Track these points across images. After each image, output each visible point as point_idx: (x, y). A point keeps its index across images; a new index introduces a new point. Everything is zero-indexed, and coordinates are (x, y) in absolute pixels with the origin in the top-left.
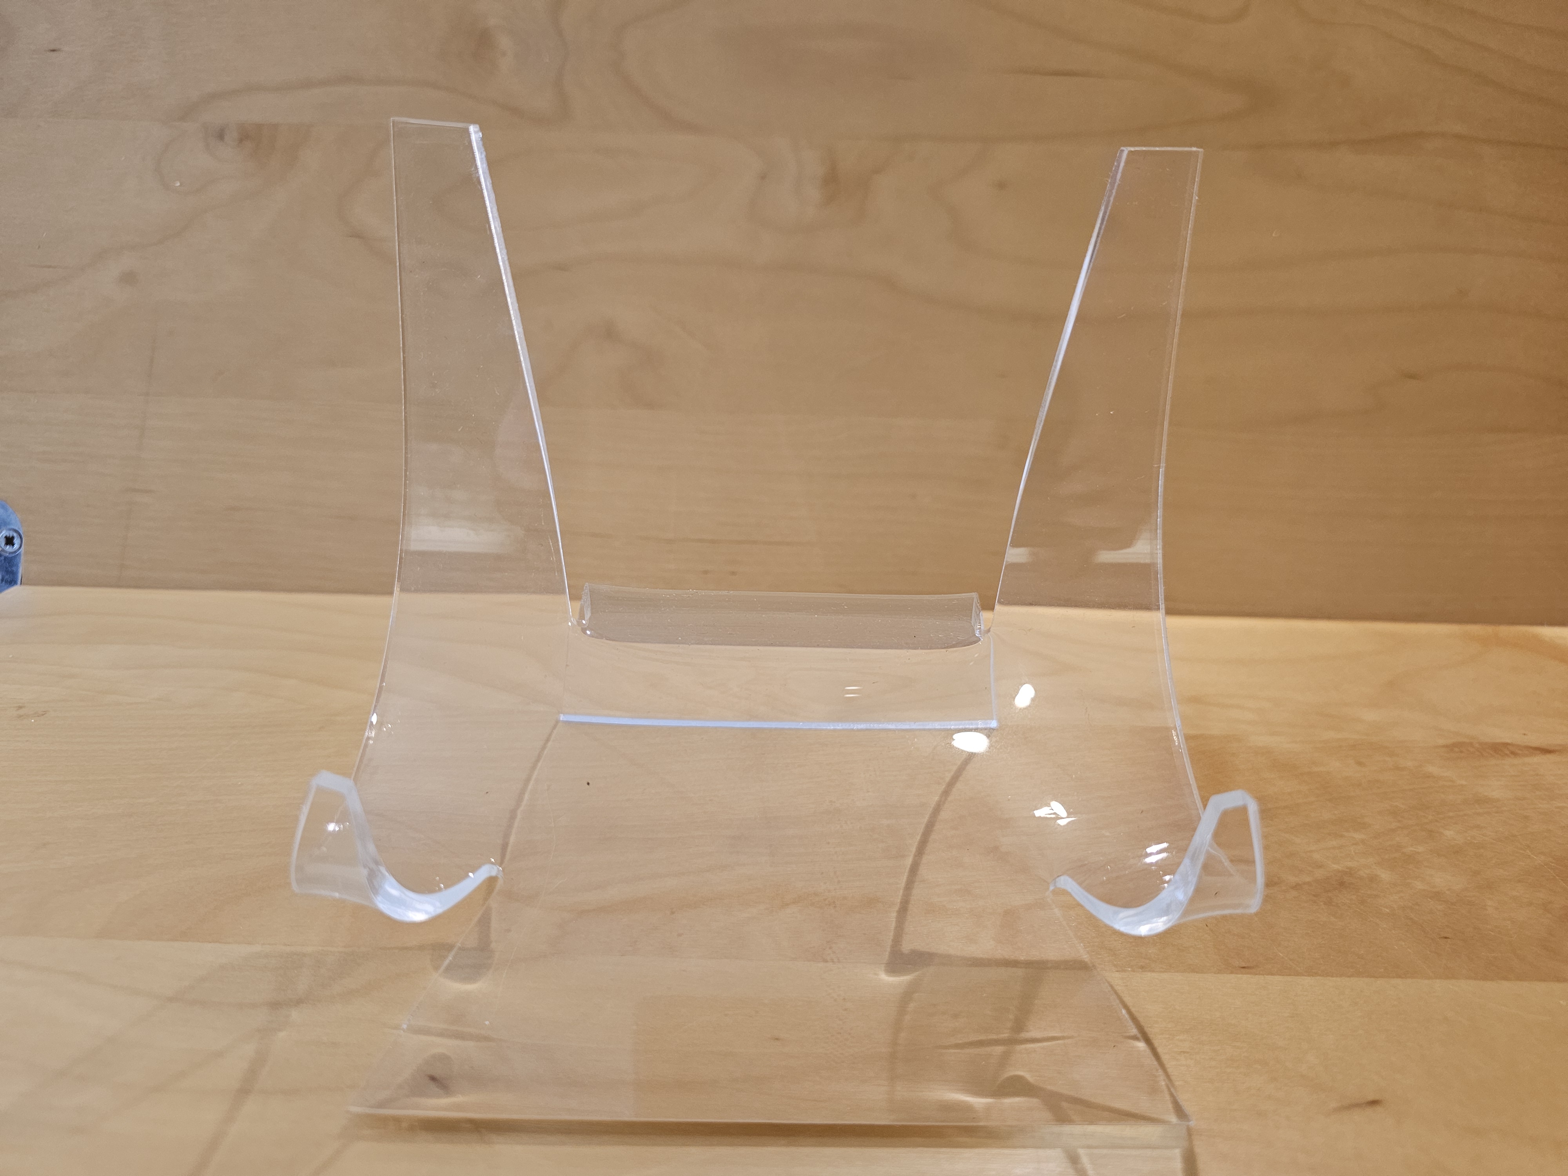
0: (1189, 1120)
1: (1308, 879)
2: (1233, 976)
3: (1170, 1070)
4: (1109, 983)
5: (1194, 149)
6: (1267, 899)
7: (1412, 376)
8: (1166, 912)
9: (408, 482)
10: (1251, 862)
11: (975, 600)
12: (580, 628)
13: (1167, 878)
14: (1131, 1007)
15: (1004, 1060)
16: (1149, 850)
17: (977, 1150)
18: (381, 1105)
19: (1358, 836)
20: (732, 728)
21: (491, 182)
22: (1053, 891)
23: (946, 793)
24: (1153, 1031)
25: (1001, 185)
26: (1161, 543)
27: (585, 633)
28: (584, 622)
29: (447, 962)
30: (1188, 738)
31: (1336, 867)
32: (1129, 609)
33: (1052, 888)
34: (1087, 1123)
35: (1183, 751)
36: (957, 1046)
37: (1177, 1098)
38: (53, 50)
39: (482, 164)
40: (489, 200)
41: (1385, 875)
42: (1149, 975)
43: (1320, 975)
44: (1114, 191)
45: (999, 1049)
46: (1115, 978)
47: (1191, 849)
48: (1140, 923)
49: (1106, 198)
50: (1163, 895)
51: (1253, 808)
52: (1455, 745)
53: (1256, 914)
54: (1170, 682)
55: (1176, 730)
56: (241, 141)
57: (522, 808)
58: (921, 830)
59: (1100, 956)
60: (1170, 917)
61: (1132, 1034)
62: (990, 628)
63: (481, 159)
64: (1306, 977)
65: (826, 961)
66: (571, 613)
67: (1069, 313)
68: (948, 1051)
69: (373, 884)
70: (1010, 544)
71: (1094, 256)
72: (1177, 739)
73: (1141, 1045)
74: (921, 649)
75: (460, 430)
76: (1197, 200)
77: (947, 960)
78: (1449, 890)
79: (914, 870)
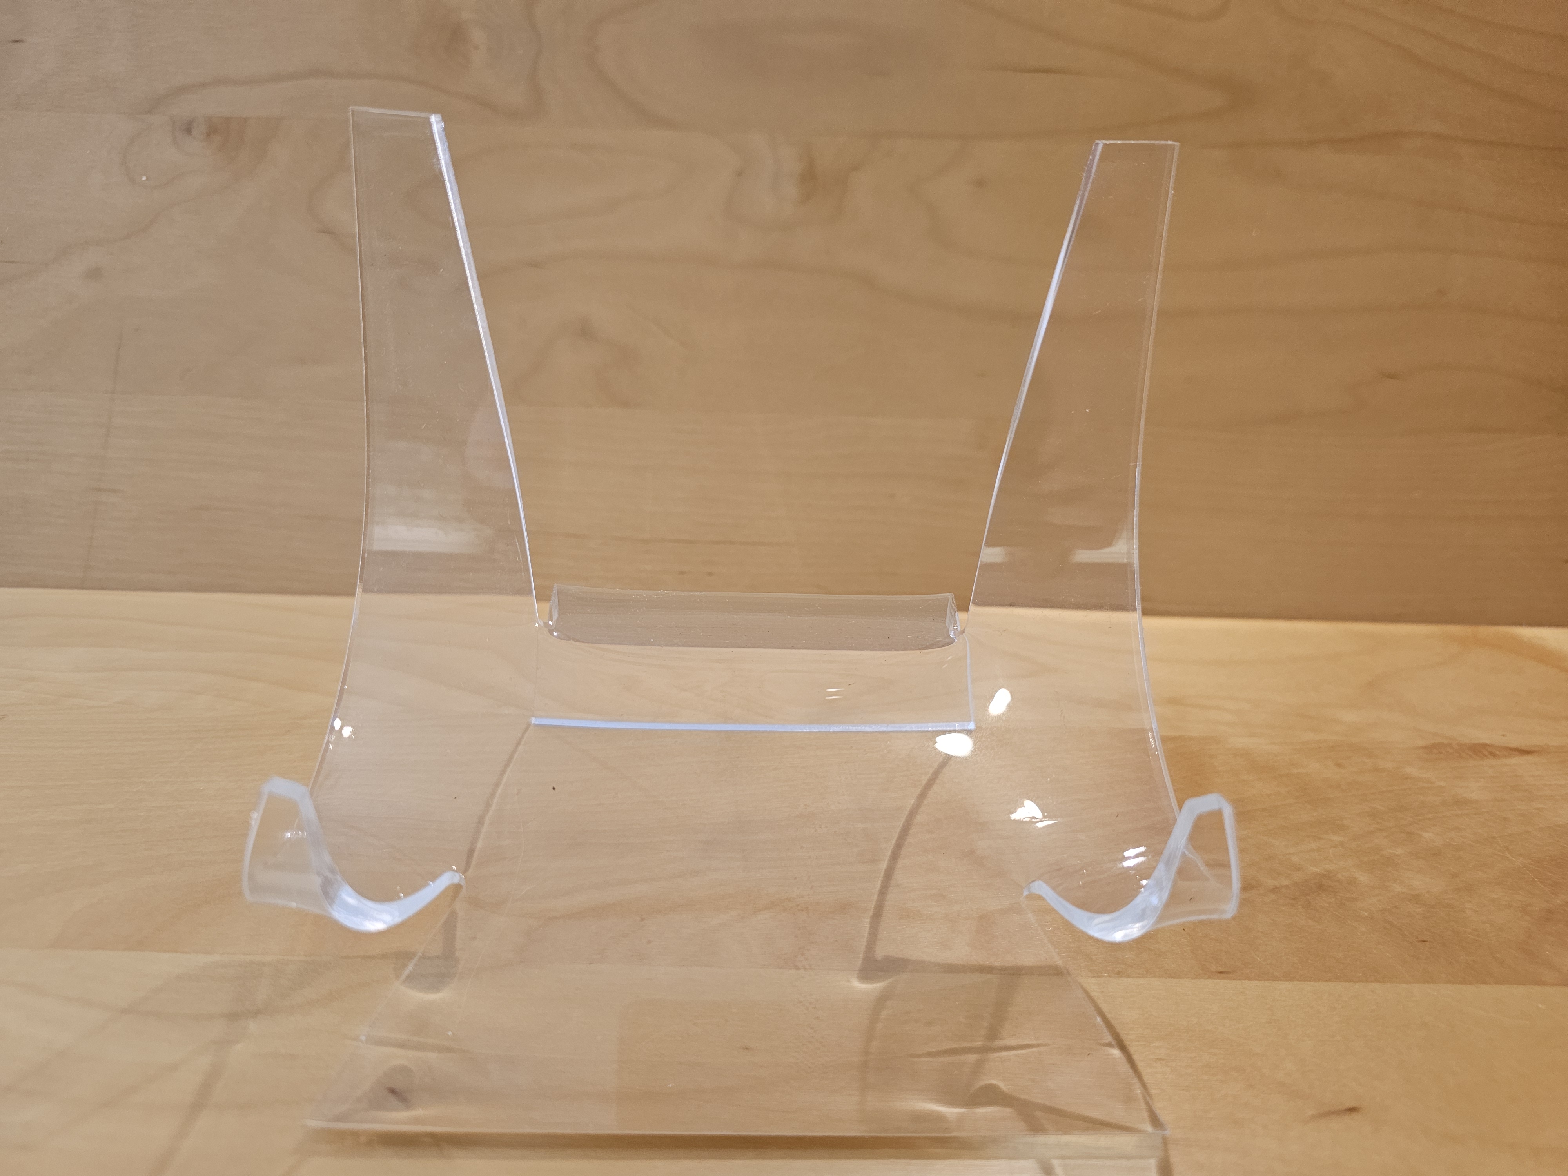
0: (1165, 1130)
1: (1286, 882)
2: (1210, 981)
3: (1146, 1078)
4: (1083, 988)
5: (1170, 142)
6: (1243, 903)
7: (1392, 376)
8: (1141, 917)
9: (370, 480)
10: (1227, 866)
11: (950, 601)
12: (547, 630)
13: (1144, 882)
14: (1107, 1014)
15: (978, 1069)
16: (1126, 854)
17: (948, 1162)
18: (338, 1119)
19: (1337, 838)
20: (707, 731)
21: (454, 173)
22: (1027, 897)
23: (922, 796)
24: (1128, 1038)
25: (980, 183)
26: (1138, 543)
27: (553, 635)
28: (550, 623)
29: (407, 972)
30: (1165, 740)
31: (1315, 869)
32: (1105, 609)
33: (1025, 893)
34: (1061, 1133)
35: (1159, 753)
36: (929, 1054)
37: (1152, 1106)
38: (17, 41)
39: (444, 155)
40: (452, 192)
41: (1363, 878)
42: (1126, 981)
43: (1298, 980)
44: (1089, 186)
45: (972, 1058)
46: (1092, 984)
47: (1166, 853)
48: (1116, 928)
49: (1080, 193)
50: (1139, 899)
51: (1228, 812)
52: (1434, 746)
53: (1234, 918)
54: (1147, 684)
55: (1152, 732)
56: (208, 135)
57: (490, 813)
58: (896, 834)
59: (1076, 962)
60: (1145, 923)
61: (1107, 1041)
62: (964, 629)
63: (443, 150)
64: (1284, 982)
65: (797, 968)
66: (537, 614)
67: (1044, 310)
68: (922, 1060)
69: (328, 892)
70: (985, 544)
71: (1069, 251)
72: (1153, 742)
73: (1116, 1052)
74: (895, 650)
75: (423, 427)
76: (1173, 194)
77: (921, 967)
78: (1428, 892)
79: (888, 875)
